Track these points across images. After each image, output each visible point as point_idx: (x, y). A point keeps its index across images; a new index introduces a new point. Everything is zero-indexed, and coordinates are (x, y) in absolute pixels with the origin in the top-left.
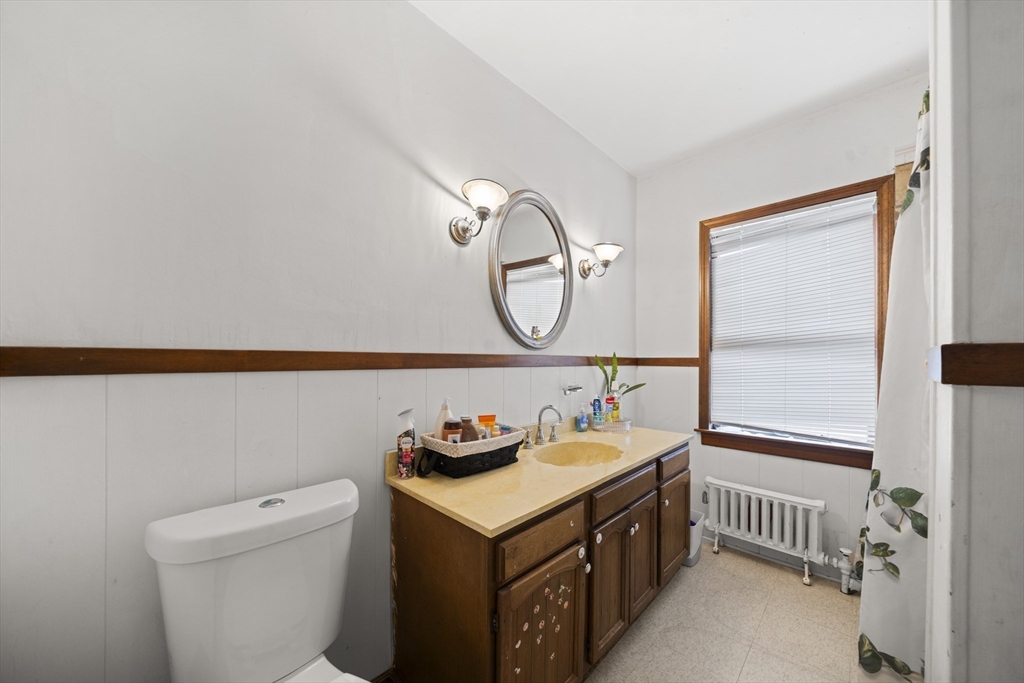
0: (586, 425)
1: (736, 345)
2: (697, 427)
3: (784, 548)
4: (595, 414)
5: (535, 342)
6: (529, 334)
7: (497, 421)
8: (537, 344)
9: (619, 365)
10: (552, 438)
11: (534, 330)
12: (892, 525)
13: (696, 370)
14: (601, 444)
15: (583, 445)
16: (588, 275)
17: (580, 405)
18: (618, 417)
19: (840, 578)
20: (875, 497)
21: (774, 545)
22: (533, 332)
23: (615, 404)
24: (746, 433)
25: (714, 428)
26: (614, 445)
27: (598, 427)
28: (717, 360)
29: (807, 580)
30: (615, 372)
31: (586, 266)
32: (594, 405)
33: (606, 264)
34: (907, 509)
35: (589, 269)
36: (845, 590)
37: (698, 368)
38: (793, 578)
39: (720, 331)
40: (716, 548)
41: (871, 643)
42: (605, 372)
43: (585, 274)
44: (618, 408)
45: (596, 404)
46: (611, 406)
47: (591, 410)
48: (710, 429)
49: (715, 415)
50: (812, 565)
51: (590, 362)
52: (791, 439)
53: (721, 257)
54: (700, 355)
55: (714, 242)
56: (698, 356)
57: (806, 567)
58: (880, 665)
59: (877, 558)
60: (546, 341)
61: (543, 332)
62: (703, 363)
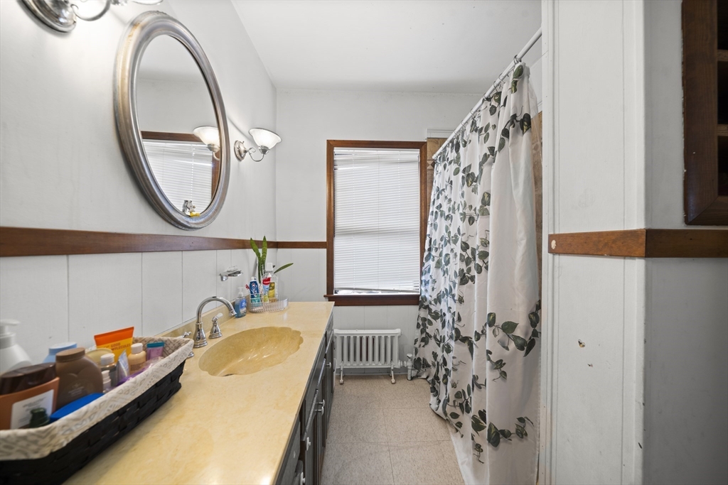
0: (245, 309)
1: (349, 233)
2: (326, 294)
3: (381, 365)
4: (253, 297)
5: (188, 219)
6: (181, 209)
7: (136, 335)
8: (192, 222)
9: (269, 247)
10: (214, 334)
11: (187, 204)
12: (504, 347)
13: (324, 251)
14: (270, 328)
15: (251, 333)
16: (243, 158)
17: (236, 289)
18: (274, 296)
19: (407, 372)
20: (494, 331)
21: (376, 365)
22: (185, 207)
23: (271, 284)
24: (355, 293)
25: (336, 293)
26: (285, 326)
27: (256, 309)
28: (339, 243)
29: (393, 380)
30: (265, 253)
31: (242, 149)
32: (250, 287)
33: (264, 150)
34: (510, 335)
35: (245, 152)
36: (409, 378)
37: (326, 250)
38: (386, 382)
39: (340, 223)
40: (342, 380)
41: (495, 427)
42: (258, 254)
43: (240, 156)
44: (273, 288)
45: (252, 286)
46: (268, 286)
47: (248, 292)
48: (335, 295)
49: (337, 283)
50: (395, 370)
51: (242, 244)
52: (380, 293)
53: (340, 170)
54: (327, 239)
55: (336, 158)
56: (326, 241)
57: (392, 372)
58: (499, 438)
59: (497, 370)
60: (202, 220)
61: (198, 210)
62: (328, 245)
